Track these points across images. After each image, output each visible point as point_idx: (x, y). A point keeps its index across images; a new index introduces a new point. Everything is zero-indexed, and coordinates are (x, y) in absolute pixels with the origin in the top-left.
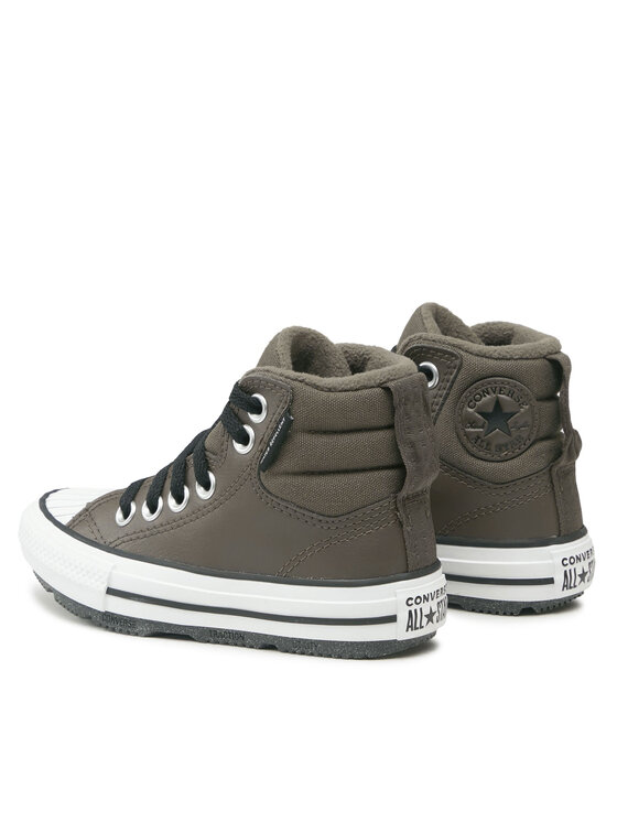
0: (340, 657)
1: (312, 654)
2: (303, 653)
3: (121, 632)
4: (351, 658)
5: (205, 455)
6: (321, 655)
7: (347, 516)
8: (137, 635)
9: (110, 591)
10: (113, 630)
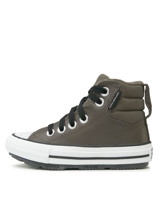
0: (133, 169)
1: (123, 169)
2: (120, 169)
3: (53, 170)
4: (136, 169)
5: (84, 110)
6: (126, 169)
7: (135, 124)
8: (59, 170)
9: (50, 156)
10: (51, 170)
